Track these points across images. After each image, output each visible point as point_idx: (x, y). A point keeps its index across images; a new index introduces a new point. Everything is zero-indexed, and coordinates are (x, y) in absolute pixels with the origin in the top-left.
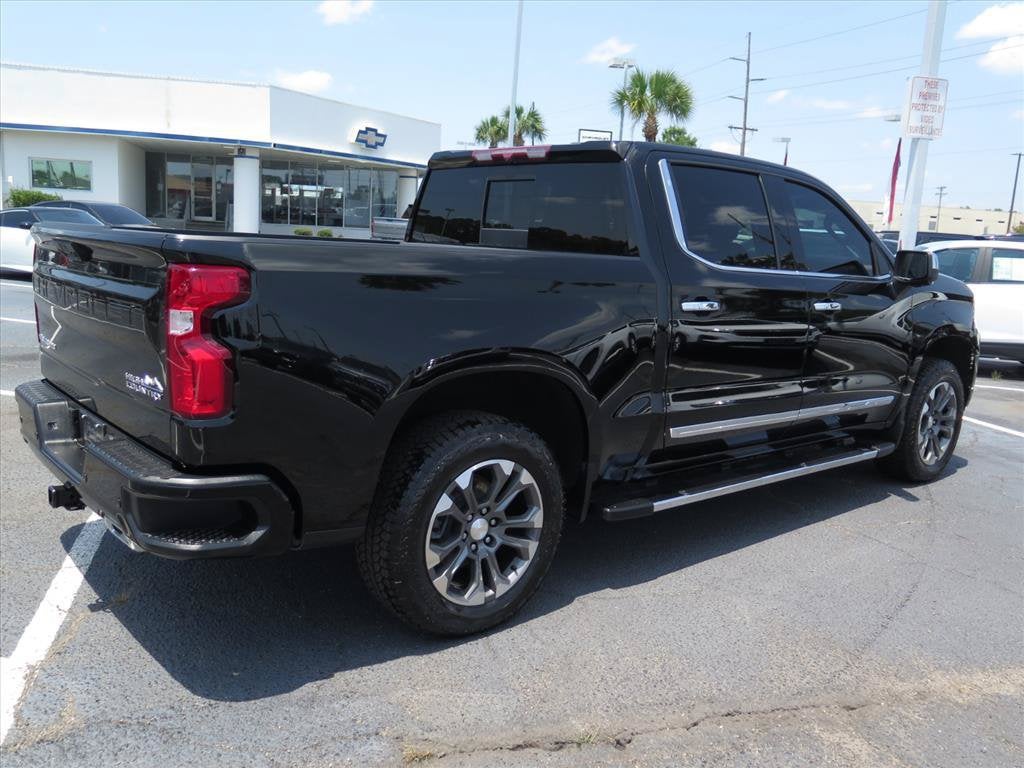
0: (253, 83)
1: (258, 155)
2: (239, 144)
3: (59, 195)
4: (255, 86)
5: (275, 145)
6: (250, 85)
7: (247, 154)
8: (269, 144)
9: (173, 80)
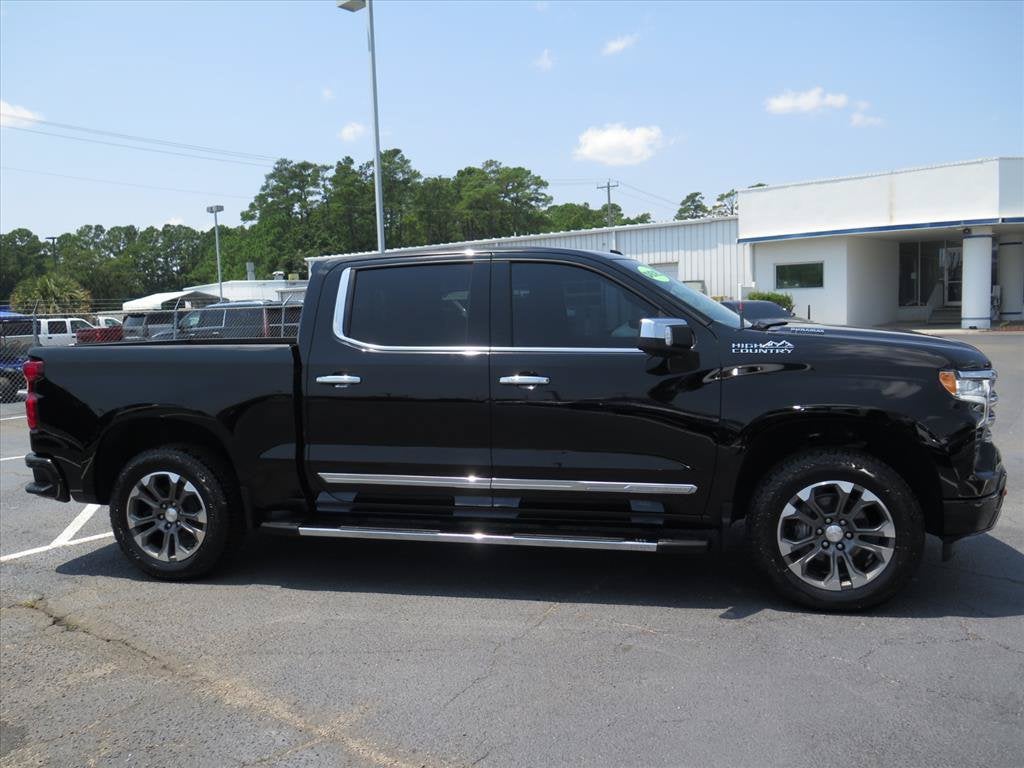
0: (980, 160)
1: (991, 234)
2: (963, 225)
3: (789, 295)
4: (982, 162)
5: (1003, 220)
6: (978, 162)
7: (974, 233)
8: (997, 219)
9: (896, 173)
